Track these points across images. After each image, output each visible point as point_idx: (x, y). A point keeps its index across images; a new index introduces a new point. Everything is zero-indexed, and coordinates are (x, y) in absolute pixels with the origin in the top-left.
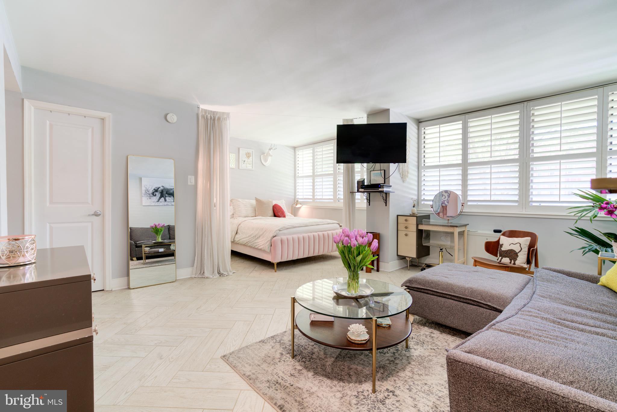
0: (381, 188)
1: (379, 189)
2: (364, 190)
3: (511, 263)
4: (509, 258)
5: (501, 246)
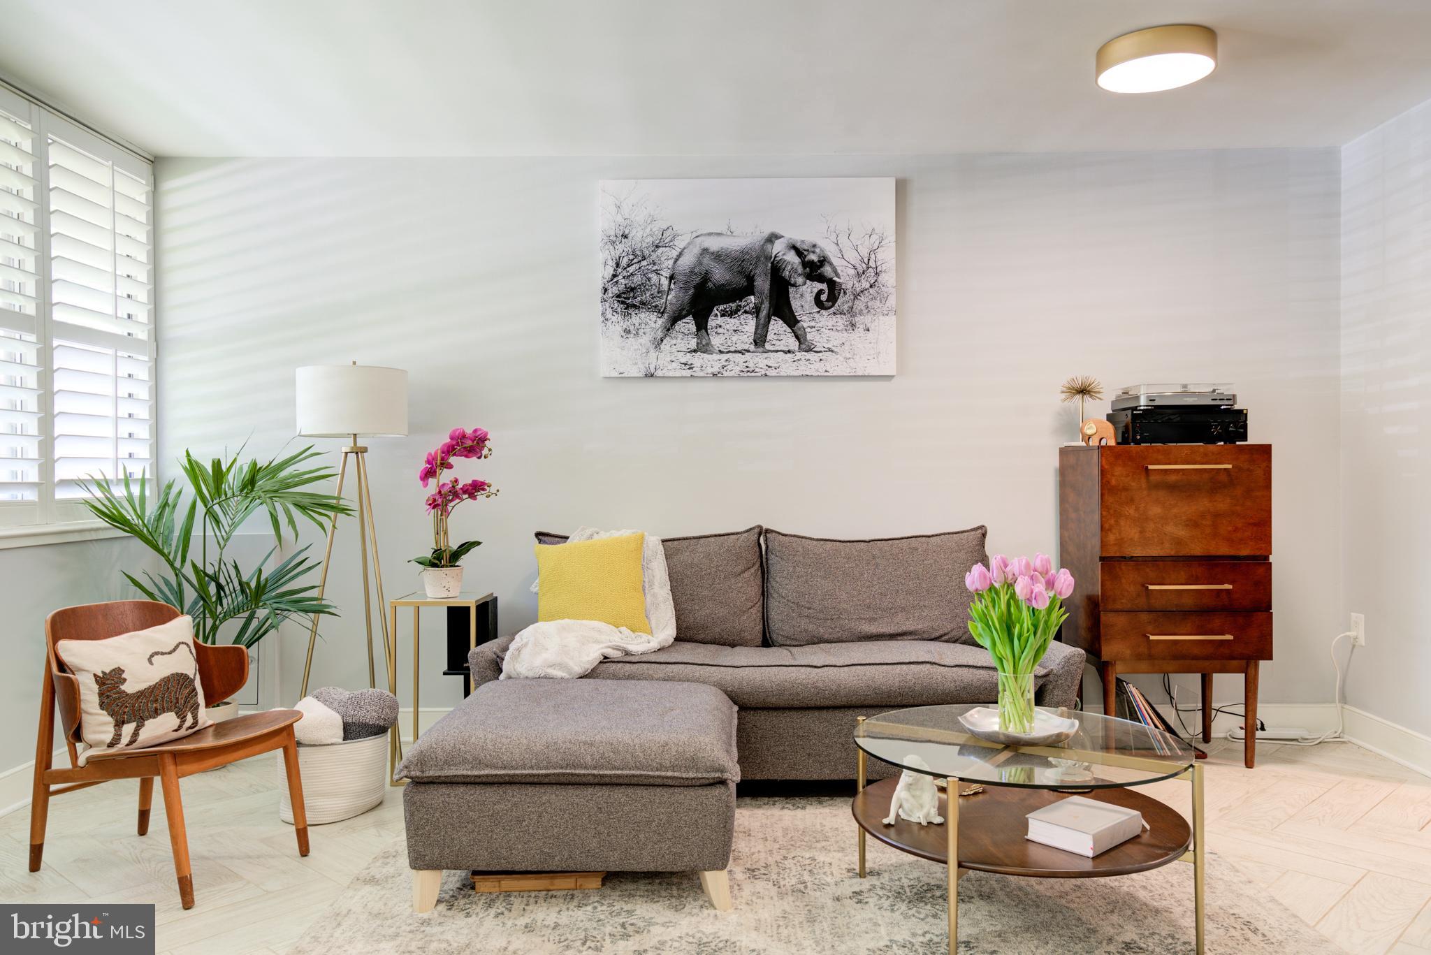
3: (180, 727)
4: (173, 714)
5: (109, 683)
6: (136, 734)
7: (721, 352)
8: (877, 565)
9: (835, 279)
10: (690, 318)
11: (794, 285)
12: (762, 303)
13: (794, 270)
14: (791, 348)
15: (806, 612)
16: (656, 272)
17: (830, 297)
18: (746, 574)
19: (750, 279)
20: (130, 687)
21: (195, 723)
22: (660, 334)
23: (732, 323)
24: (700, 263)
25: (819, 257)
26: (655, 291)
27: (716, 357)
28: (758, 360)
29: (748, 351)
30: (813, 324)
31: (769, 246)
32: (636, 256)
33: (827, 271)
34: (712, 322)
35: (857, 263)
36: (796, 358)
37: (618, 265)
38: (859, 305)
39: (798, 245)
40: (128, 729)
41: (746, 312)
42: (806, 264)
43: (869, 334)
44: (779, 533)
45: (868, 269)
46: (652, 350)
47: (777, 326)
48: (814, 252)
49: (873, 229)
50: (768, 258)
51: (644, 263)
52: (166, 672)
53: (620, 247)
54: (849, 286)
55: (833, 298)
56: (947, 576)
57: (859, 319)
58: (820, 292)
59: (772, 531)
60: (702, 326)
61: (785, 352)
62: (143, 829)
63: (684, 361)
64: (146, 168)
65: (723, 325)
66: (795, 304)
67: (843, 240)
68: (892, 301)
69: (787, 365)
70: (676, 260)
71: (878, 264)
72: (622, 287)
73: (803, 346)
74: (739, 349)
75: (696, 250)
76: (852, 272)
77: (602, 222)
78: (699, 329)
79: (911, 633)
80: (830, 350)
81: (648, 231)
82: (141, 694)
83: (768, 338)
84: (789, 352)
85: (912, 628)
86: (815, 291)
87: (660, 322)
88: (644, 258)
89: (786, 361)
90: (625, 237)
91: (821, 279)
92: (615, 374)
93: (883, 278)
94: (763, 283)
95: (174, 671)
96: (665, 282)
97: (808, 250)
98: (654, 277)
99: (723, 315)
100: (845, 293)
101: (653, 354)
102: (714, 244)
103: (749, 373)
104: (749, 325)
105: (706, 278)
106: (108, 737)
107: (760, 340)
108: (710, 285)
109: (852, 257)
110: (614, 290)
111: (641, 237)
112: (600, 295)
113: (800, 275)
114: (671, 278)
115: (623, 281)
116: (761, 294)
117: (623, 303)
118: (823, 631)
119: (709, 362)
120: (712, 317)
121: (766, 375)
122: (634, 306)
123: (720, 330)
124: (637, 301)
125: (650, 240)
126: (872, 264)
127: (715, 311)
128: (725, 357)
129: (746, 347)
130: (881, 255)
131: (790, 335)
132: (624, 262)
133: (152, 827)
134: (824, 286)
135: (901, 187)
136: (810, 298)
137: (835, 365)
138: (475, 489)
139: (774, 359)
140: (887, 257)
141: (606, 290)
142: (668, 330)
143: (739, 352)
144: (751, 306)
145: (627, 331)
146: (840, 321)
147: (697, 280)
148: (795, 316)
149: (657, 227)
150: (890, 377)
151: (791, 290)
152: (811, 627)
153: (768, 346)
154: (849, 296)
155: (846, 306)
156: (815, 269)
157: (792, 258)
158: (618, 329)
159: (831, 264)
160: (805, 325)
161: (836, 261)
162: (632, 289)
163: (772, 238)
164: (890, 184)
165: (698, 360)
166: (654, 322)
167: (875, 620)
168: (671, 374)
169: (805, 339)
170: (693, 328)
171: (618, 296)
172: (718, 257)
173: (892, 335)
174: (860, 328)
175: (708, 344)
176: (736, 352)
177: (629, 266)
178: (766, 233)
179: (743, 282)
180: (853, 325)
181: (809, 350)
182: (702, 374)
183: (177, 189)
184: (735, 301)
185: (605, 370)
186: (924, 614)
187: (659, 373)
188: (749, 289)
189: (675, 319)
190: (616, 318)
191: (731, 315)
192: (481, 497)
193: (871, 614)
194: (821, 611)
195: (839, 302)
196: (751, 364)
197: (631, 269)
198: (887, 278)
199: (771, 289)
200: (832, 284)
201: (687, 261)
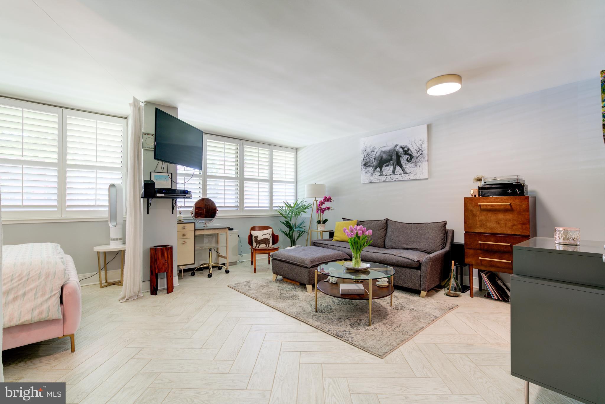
0: (188, 194)
1: (185, 195)
2: (165, 195)
3: (266, 247)
4: (265, 244)
5: (256, 237)
6: (259, 246)
7: (385, 175)
8: (412, 230)
9: (412, 154)
10: (379, 168)
11: (402, 157)
12: (394, 162)
13: (401, 153)
14: (401, 173)
15: (392, 241)
16: (372, 158)
17: (410, 158)
18: (382, 230)
19: (391, 157)
20: (259, 239)
21: (269, 247)
22: (372, 172)
23: (387, 168)
24: (380, 154)
25: (407, 149)
26: (371, 162)
27: (384, 177)
28: (393, 177)
29: (391, 175)
30: (406, 166)
31: (396, 148)
32: (368, 155)
33: (409, 152)
34: (383, 168)
35: (416, 149)
36: (402, 176)
37: (364, 157)
38: (418, 160)
39: (402, 147)
40: (258, 245)
41: (391, 165)
42: (404, 151)
43: (420, 168)
44: (391, 220)
45: (420, 150)
46: (371, 176)
47: (398, 168)
48: (406, 148)
49: (421, 139)
50: (395, 151)
51: (369, 156)
52: (264, 238)
53: (365, 153)
54: (415, 155)
55: (411, 159)
56: (430, 234)
57: (418, 164)
58: (408, 158)
59: (389, 220)
60: (381, 170)
61: (400, 174)
62: (269, 263)
63: (377, 178)
64: (295, 151)
65: (386, 169)
66: (402, 162)
67: (413, 144)
68: (426, 158)
69: (400, 178)
70: (376, 154)
71: (422, 148)
72: (365, 162)
73: (404, 172)
74: (389, 174)
75: (380, 151)
76: (416, 151)
77: (362, 148)
78: (380, 170)
79: (416, 249)
80: (410, 173)
81: (370, 148)
82: (260, 240)
83: (396, 171)
84: (401, 174)
85: (416, 248)
86: (407, 158)
87: (373, 169)
88: (369, 155)
89: (400, 177)
90: (366, 150)
91: (408, 154)
92: (364, 182)
93: (424, 152)
94: (394, 157)
95: (266, 237)
96: (373, 160)
97: (405, 148)
98: (371, 159)
99: (386, 166)
100: (414, 157)
101: (371, 177)
102: (383, 149)
103: (392, 181)
104: (391, 168)
105: (382, 158)
106: (255, 246)
107: (394, 172)
108: (383, 159)
109: (416, 147)
110: (364, 163)
111: (368, 150)
112: (361, 165)
113: (403, 154)
114: (375, 159)
115: (365, 161)
116: (394, 160)
117: (365, 166)
118: (395, 246)
119: (382, 178)
120: (383, 167)
121: (395, 181)
122: (367, 166)
123: (385, 170)
124: (368, 165)
125: (370, 150)
126: (421, 149)
127: (384, 166)
128: (386, 176)
129: (391, 174)
130: (423, 146)
131: (400, 170)
132: (365, 156)
133: (270, 264)
134: (409, 156)
135: (429, 127)
136: (405, 160)
137: (412, 177)
138: (328, 208)
139: (397, 176)
140: (425, 146)
141: (362, 163)
142: (374, 171)
143: (389, 175)
144: (392, 163)
145: (366, 172)
146: (413, 165)
147: (380, 158)
148: (402, 165)
149: (371, 147)
150: (427, 179)
151: (401, 158)
152: (392, 244)
153: (396, 173)
154: (415, 158)
155: (414, 161)
156: (406, 152)
157: (401, 150)
158: (364, 172)
159: (410, 150)
160: (404, 167)
161: (412, 149)
162: (367, 162)
163: (396, 146)
164: (425, 126)
165: (380, 178)
166: (371, 169)
167: (407, 244)
168: (375, 182)
169: (404, 171)
170: (379, 170)
171: (364, 164)
172: (384, 152)
173: (427, 167)
174: (418, 166)
175: (383, 174)
176: (388, 175)
177: (366, 157)
178: (395, 145)
179: (390, 158)
180: (416, 166)
181: (405, 173)
182: (381, 181)
183: (300, 153)
184: (388, 163)
185: (362, 182)
186: (421, 244)
187: (372, 182)
188: (391, 159)
189: (375, 169)
190: (364, 169)
191: (387, 166)
192: (330, 210)
193: (407, 243)
194: (395, 241)
195: (413, 160)
196: (392, 178)
197: (367, 158)
198: (425, 152)
199: (396, 159)
200: (411, 155)
201: (378, 154)
